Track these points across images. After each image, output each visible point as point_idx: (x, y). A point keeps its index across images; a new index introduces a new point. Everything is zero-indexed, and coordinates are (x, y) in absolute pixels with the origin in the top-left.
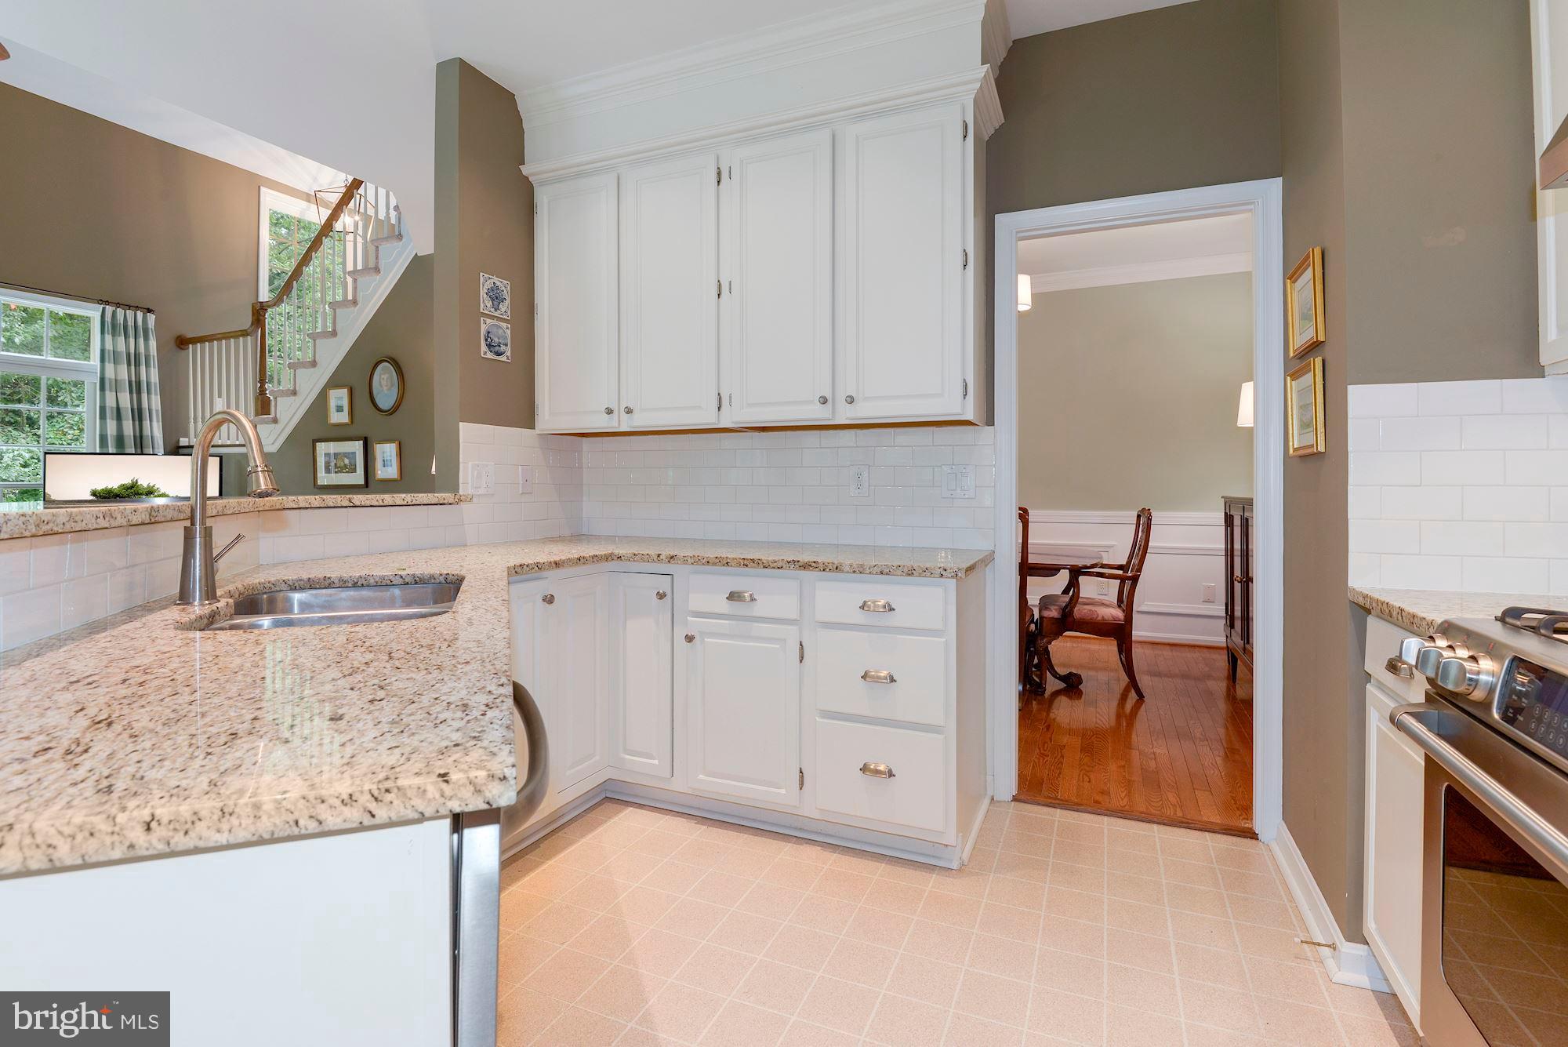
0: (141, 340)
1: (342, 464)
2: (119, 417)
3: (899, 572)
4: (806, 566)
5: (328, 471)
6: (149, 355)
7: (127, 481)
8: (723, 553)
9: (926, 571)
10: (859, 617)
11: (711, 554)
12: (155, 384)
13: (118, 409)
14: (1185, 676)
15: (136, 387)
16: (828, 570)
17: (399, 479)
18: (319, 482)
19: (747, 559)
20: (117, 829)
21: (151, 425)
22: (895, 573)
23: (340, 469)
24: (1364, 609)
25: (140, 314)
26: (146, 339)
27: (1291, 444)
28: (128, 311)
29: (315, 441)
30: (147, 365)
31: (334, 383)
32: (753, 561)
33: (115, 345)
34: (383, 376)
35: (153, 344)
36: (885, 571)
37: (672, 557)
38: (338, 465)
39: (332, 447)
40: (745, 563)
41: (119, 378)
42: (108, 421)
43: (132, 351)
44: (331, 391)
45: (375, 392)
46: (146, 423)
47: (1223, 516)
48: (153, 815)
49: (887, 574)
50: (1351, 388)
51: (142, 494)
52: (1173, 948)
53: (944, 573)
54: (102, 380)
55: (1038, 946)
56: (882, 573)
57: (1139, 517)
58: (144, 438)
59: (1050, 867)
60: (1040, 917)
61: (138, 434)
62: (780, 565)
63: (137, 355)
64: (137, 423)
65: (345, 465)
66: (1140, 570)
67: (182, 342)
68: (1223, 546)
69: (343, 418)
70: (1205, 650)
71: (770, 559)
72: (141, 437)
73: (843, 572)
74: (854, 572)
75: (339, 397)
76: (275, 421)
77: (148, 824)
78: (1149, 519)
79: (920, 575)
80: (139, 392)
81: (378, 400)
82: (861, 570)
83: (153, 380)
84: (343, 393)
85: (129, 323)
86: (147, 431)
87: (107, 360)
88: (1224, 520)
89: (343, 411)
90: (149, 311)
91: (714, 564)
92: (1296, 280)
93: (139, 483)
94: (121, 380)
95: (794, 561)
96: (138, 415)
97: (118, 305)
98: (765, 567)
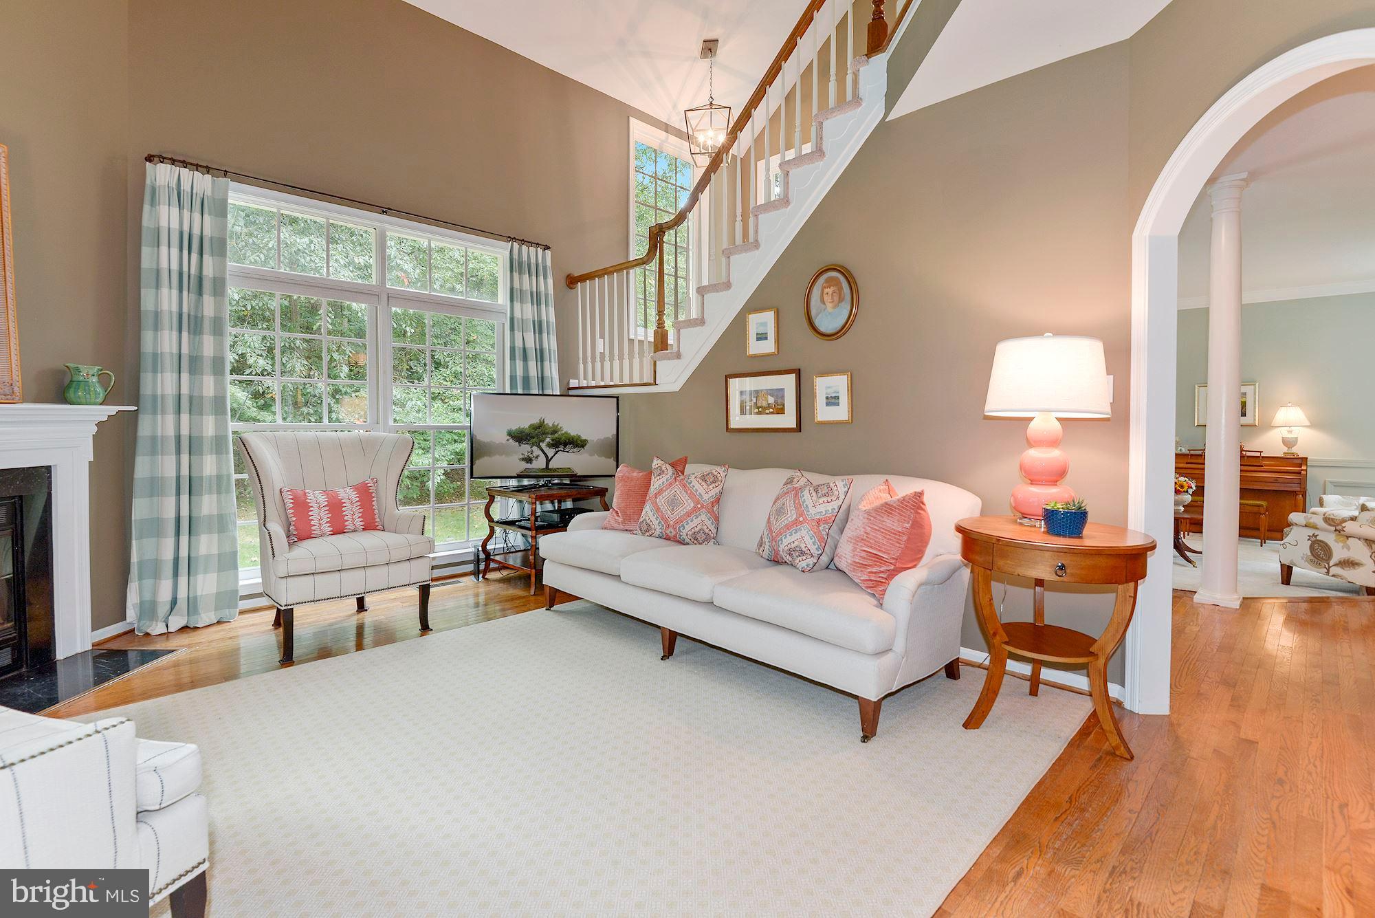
0: (541, 278)
1: (764, 404)
2: (525, 359)
5: (742, 413)
6: (548, 294)
7: (536, 421)
12: (553, 323)
13: (524, 349)
15: (539, 327)
17: (850, 421)
18: (733, 425)
21: (550, 365)
23: (761, 410)
25: (540, 251)
26: (545, 277)
28: (530, 248)
29: (727, 377)
30: (547, 305)
31: (754, 305)
33: (521, 284)
34: (826, 290)
35: (550, 281)
38: (759, 405)
39: (749, 384)
41: (524, 318)
42: (517, 361)
43: (535, 290)
44: (750, 316)
45: (813, 312)
46: (547, 363)
51: (548, 433)
54: (512, 319)
58: (545, 378)
61: (540, 376)
63: (538, 294)
64: (539, 363)
65: (769, 404)
67: (572, 281)
69: (768, 347)
72: (542, 378)
75: (764, 321)
76: (678, 356)
80: (541, 332)
81: (817, 323)
83: (551, 320)
84: (769, 317)
85: (532, 261)
86: (547, 373)
87: (515, 299)
89: (766, 338)
90: (546, 248)
93: (546, 423)
94: (527, 319)
96: (541, 356)
97: (523, 242)
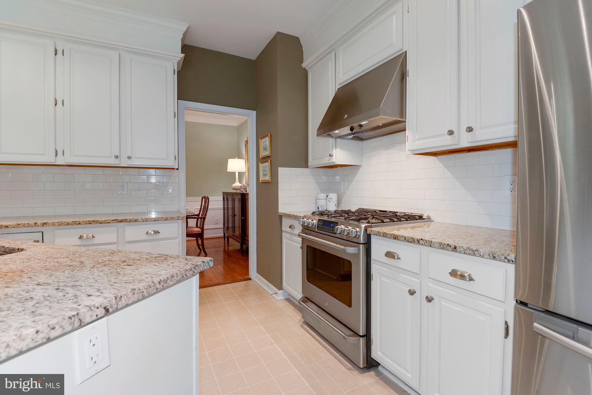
3: (162, 220)
4: (121, 221)
8: (61, 220)
9: (172, 218)
10: (145, 237)
11: (70, 220)
14: (215, 247)
16: (132, 221)
19: (91, 221)
20: (154, 285)
22: (161, 220)
24: (281, 217)
27: (260, 179)
32: (94, 221)
36: (156, 220)
37: (45, 224)
40: (90, 223)
47: (222, 198)
48: (160, 280)
49: (157, 221)
50: (279, 168)
52: (246, 307)
53: (179, 218)
55: (215, 320)
56: (155, 220)
57: (202, 199)
59: (207, 303)
60: (212, 314)
62: (108, 222)
66: (206, 215)
68: (223, 207)
70: (216, 239)
71: (103, 220)
73: (138, 222)
74: (143, 221)
77: (160, 282)
78: (208, 200)
79: (170, 220)
82: (146, 220)
88: (222, 199)
91: (72, 224)
92: (262, 139)
95: (116, 220)
98: (101, 223)
